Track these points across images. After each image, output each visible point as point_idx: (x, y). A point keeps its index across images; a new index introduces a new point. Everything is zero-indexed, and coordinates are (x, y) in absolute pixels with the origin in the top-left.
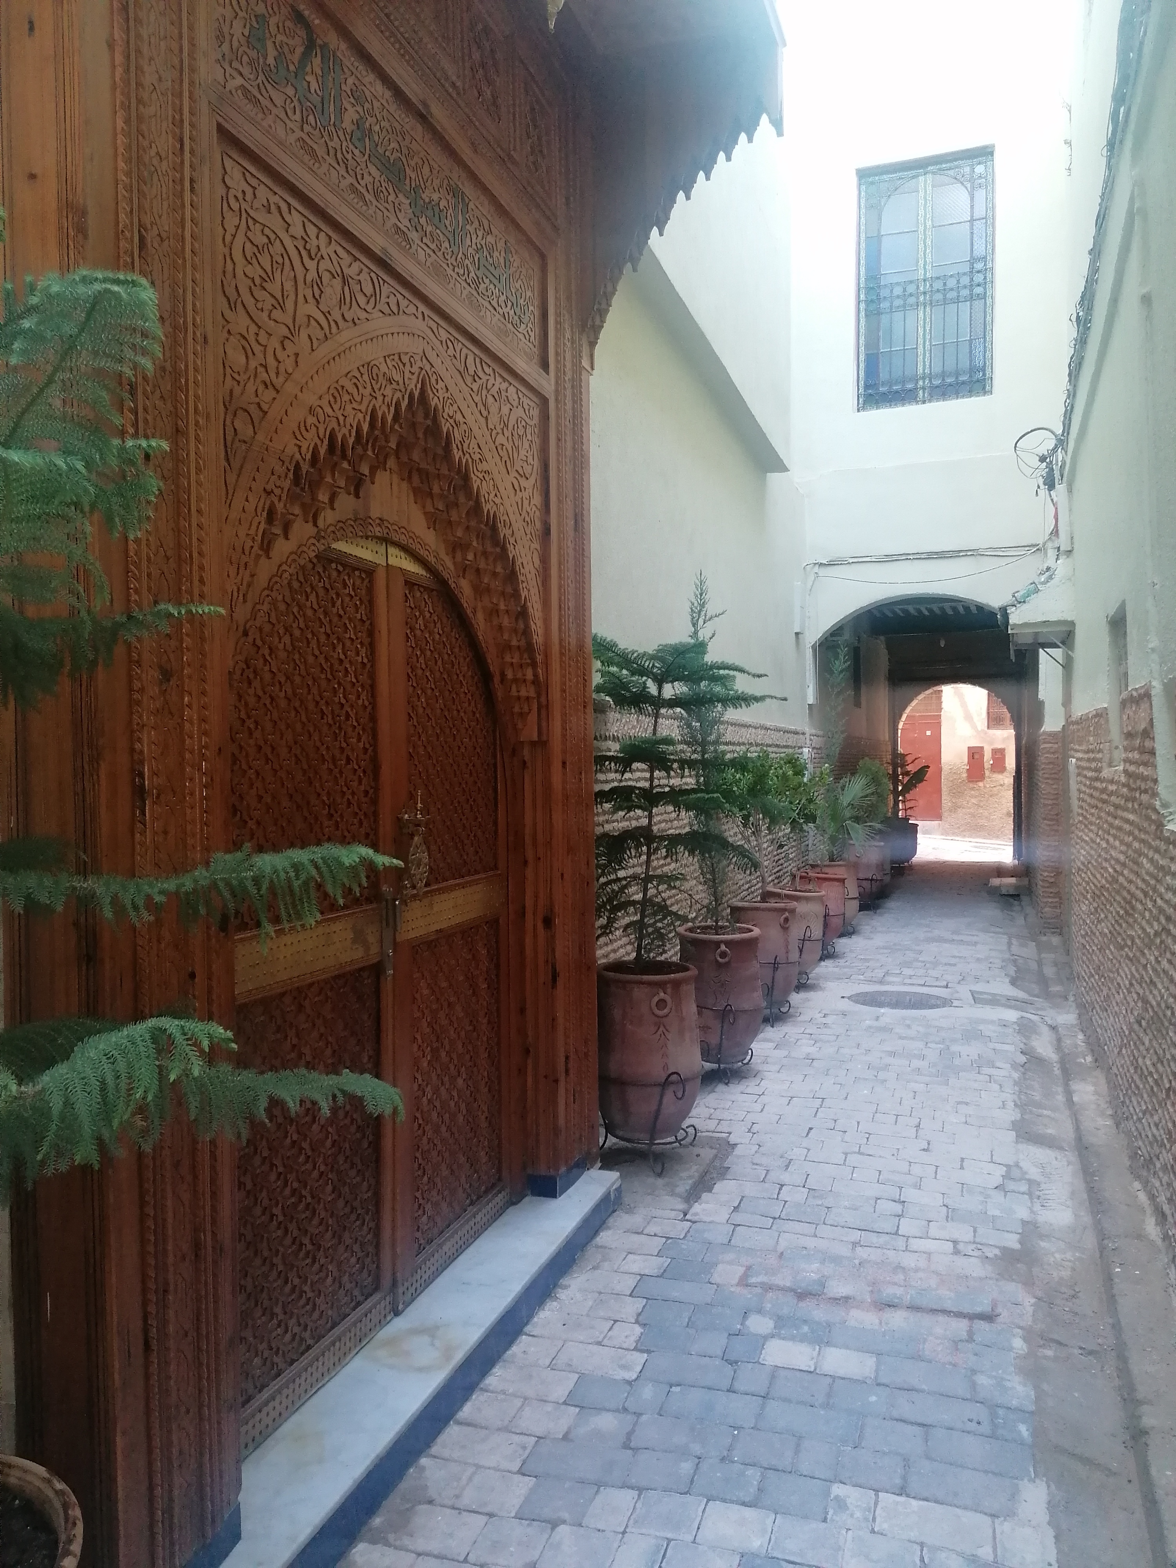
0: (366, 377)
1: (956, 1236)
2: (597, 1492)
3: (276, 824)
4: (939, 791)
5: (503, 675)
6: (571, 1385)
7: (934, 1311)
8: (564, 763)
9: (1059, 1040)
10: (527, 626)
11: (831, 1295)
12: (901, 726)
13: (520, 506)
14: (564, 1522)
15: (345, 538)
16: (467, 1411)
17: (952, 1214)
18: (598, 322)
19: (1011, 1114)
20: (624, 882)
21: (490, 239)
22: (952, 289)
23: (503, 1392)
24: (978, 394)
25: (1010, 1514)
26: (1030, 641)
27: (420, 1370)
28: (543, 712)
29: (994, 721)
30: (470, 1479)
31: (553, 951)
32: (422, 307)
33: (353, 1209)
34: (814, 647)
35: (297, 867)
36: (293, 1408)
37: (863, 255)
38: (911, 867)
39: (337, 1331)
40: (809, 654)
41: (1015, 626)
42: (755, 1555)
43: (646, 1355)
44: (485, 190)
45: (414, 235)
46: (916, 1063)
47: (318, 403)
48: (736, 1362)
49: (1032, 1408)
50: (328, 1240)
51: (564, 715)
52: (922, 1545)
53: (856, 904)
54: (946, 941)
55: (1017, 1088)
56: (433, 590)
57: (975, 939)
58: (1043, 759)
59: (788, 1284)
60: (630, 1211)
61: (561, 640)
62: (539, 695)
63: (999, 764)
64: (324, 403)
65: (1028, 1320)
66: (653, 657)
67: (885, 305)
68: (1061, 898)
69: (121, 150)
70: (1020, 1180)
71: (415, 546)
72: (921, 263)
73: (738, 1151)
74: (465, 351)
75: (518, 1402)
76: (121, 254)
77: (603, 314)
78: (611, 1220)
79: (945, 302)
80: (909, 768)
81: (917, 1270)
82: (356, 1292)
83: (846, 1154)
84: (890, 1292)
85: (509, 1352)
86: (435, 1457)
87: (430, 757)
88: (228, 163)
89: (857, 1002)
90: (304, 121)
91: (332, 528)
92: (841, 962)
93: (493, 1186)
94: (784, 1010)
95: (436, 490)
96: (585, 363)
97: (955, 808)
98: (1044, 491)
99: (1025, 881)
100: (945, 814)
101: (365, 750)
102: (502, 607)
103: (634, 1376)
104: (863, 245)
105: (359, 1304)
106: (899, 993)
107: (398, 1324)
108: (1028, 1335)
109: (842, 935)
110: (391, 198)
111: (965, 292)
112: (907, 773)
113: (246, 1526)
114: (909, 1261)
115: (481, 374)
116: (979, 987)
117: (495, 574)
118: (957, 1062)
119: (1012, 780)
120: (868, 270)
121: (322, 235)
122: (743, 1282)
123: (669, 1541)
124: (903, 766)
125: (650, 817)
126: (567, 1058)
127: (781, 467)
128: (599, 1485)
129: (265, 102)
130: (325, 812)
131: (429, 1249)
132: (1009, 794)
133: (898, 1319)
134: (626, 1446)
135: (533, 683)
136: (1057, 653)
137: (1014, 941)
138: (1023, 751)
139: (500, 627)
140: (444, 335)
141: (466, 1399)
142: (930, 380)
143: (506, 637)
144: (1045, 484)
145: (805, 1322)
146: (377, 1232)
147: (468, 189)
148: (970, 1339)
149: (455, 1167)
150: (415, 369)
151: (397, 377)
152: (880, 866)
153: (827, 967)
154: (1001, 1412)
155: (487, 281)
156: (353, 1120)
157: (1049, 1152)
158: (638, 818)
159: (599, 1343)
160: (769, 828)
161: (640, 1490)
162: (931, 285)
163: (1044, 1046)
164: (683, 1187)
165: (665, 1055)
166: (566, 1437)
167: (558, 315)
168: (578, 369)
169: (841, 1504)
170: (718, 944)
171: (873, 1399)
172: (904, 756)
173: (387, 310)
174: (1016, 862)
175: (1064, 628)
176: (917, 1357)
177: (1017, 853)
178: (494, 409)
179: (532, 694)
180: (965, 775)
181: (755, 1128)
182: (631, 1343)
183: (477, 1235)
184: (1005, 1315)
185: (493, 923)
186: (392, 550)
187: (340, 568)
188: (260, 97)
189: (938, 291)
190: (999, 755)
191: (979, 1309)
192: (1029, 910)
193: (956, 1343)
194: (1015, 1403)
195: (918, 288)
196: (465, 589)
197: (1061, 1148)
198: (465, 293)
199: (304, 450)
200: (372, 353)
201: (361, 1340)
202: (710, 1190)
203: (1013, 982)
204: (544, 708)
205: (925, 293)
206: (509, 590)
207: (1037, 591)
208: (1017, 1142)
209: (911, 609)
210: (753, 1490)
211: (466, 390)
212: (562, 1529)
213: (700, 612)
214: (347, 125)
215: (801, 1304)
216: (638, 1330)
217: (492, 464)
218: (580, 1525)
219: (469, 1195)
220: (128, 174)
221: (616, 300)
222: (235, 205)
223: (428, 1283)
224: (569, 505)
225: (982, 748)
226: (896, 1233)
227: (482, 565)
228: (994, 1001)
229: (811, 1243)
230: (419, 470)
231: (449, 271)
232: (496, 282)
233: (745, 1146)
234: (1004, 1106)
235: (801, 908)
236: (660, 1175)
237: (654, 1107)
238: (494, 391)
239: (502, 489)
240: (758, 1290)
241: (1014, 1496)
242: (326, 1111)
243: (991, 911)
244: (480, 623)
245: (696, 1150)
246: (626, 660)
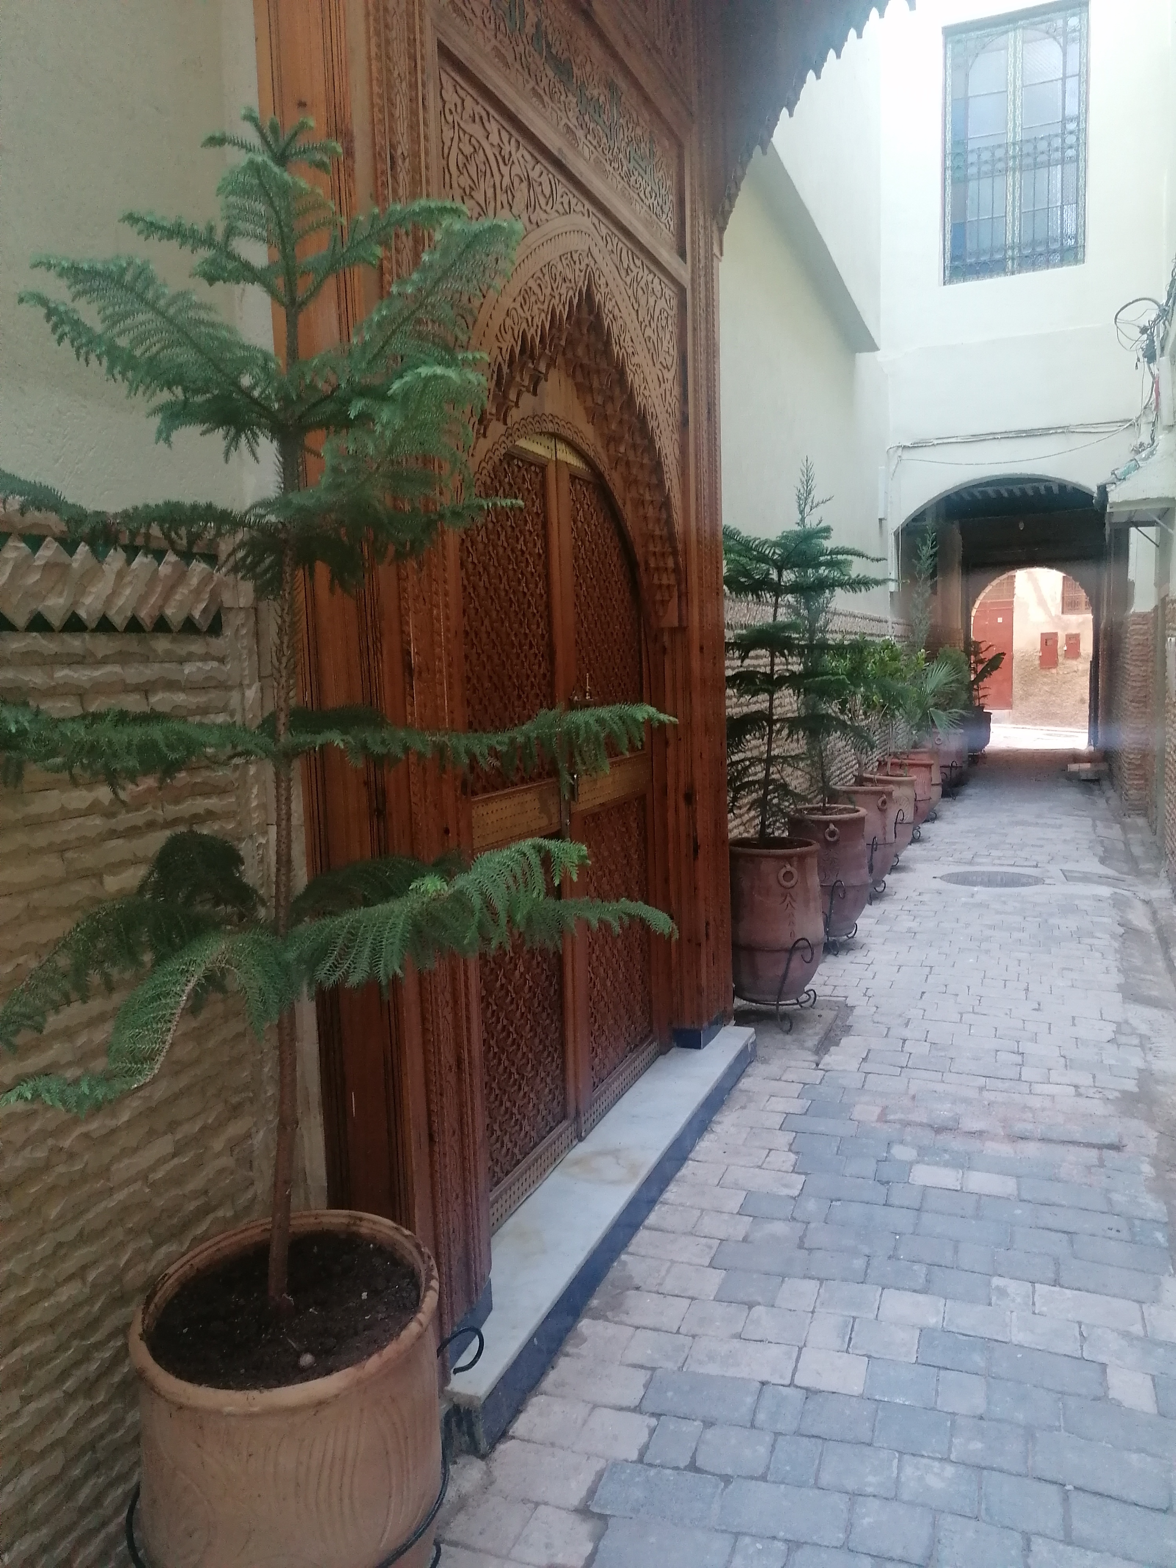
0: (547, 277)
1: (1076, 1081)
2: (783, 1281)
3: (480, 703)
4: (1011, 678)
5: (647, 563)
6: (741, 1199)
7: (1063, 1142)
8: (702, 648)
9: (1154, 913)
10: (670, 516)
11: (967, 1129)
12: (973, 613)
13: (663, 397)
14: (759, 1304)
15: (525, 436)
16: (652, 1219)
17: (1069, 1064)
18: (727, 207)
19: (1116, 978)
20: (747, 763)
21: (639, 131)
22: (1043, 153)
23: (681, 1205)
24: (1069, 264)
25: (1155, 1301)
26: (1124, 520)
27: (613, 1183)
28: (684, 598)
29: (1069, 605)
30: (668, 1271)
31: (694, 824)
32: (588, 205)
33: (545, 1047)
34: (896, 535)
35: (600, 721)
36: (510, 1212)
37: (949, 118)
38: (984, 756)
39: (539, 1149)
40: (891, 540)
41: (1115, 504)
42: (933, 1330)
43: (803, 1177)
44: (635, 83)
45: (580, 133)
46: (1016, 935)
47: (512, 305)
48: (888, 1183)
49: (1166, 1220)
50: (529, 1072)
51: (701, 601)
52: (1080, 1324)
53: (939, 789)
54: (1029, 824)
55: (1118, 956)
56: (589, 483)
57: (1058, 822)
58: (1133, 640)
59: (925, 1121)
60: (765, 1061)
61: (698, 529)
62: (679, 584)
63: (1073, 649)
64: (518, 306)
65: (1154, 1150)
66: (775, 544)
67: (972, 170)
68: (1146, 780)
69: (375, 74)
70: (1132, 1034)
71: (578, 440)
72: (1010, 125)
73: (856, 1012)
74: (620, 245)
75: (697, 1213)
76: (379, 175)
77: (732, 199)
78: (749, 1070)
79: (1036, 166)
80: (982, 656)
81: (1043, 1109)
82: (550, 1118)
83: (961, 1014)
84: (1019, 1127)
85: (679, 1174)
86: (632, 1254)
87: (590, 643)
88: (444, 77)
89: (949, 881)
90: (497, 28)
91: (516, 426)
92: (928, 845)
93: (647, 1036)
94: (879, 889)
95: (596, 384)
96: (716, 250)
97: (1027, 696)
98: (1143, 363)
99: (1103, 767)
100: (1016, 702)
101: (543, 636)
102: (648, 497)
103: (797, 1193)
104: (949, 109)
105: (552, 1129)
106: (990, 873)
107: (581, 1149)
108: (1155, 1162)
109: (926, 821)
110: (563, 98)
111: (1058, 155)
112: (981, 661)
113: (495, 1300)
114: (1036, 1102)
115: (632, 266)
116: (1067, 867)
117: (642, 466)
118: (1056, 933)
119: (1088, 666)
120: (954, 134)
121: (513, 141)
122: (882, 1118)
123: (854, 1318)
124: (976, 653)
125: (771, 701)
126: (707, 924)
127: (873, 347)
128: (783, 1276)
129: (469, 14)
130: (516, 693)
131: (602, 1087)
132: (1086, 681)
133: (1031, 1149)
134: (801, 1247)
135: (674, 571)
136: (1151, 531)
137: (1098, 823)
138: (1101, 636)
139: (645, 518)
140: (604, 231)
141: (650, 1210)
142: (1020, 250)
143: (650, 526)
144: (1144, 356)
145: (945, 1151)
146: (563, 1069)
147: (622, 83)
148: (1101, 1164)
149: (618, 1017)
150: (583, 267)
151: (570, 276)
152: (959, 754)
153: (912, 852)
154: (1137, 1222)
155: (636, 173)
156: (543, 969)
157: (1155, 1011)
158: (759, 703)
159: (760, 1167)
160: (865, 713)
161: (821, 1280)
162: (1021, 149)
163: (1140, 919)
164: (812, 1042)
165: (792, 923)
166: (745, 1240)
167: (693, 202)
168: (710, 257)
169: (1002, 1292)
170: (827, 823)
171: (1019, 1212)
172: (977, 644)
173: (561, 211)
174: (1092, 748)
175: (1164, 506)
176: (1054, 1179)
177: (1093, 737)
178: (643, 302)
179: (672, 581)
180: (1037, 662)
181: (870, 993)
182: (788, 1166)
183: (636, 1077)
184: (1131, 1147)
185: (642, 799)
186: (561, 447)
187: (520, 464)
188: (463, 8)
189: (1028, 154)
190: (1073, 641)
191: (1107, 1141)
192: (1110, 793)
193: (1088, 1168)
194: (1149, 1215)
195: (1007, 152)
196: (615, 480)
197: (1166, 1008)
198: (620, 187)
199: (504, 351)
200: (550, 253)
201: (555, 1159)
202: (837, 1044)
203: (1103, 861)
204: (684, 596)
205: (1014, 157)
206: (654, 481)
207: (1137, 467)
208: (1124, 1003)
209: (990, 490)
210: (922, 1280)
211: (621, 283)
212: (759, 1310)
213: (806, 499)
214: (529, 29)
215: (938, 1137)
216: (793, 1157)
217: (642, 358)
218: (773, 1306)
219: (628, 1044)
220: (381, 96)
221: (743, 185)
222: (450, 119)
223: (602, 1116)
224: (703, 396)
225: (1056, 634)
226: (1019, 1079)
227: (631, 457)
228: (1086, 878)
229: (940, 1087)
230: (581, 366)
231: (608, 167)
232: (642, 173)
233: (862, 1008)
234: (1107, 971)
235: (897, 792)
236: (788, 1032)
237: (780, 972)
238: (642, 284)
239: (649, 381)
240: (898, 1126)
241: (1157, 1286)
242: (617, 929)
243: (1072, 795)
244: (628, 513)
245: (817, 1012)
246: (746, 547)
